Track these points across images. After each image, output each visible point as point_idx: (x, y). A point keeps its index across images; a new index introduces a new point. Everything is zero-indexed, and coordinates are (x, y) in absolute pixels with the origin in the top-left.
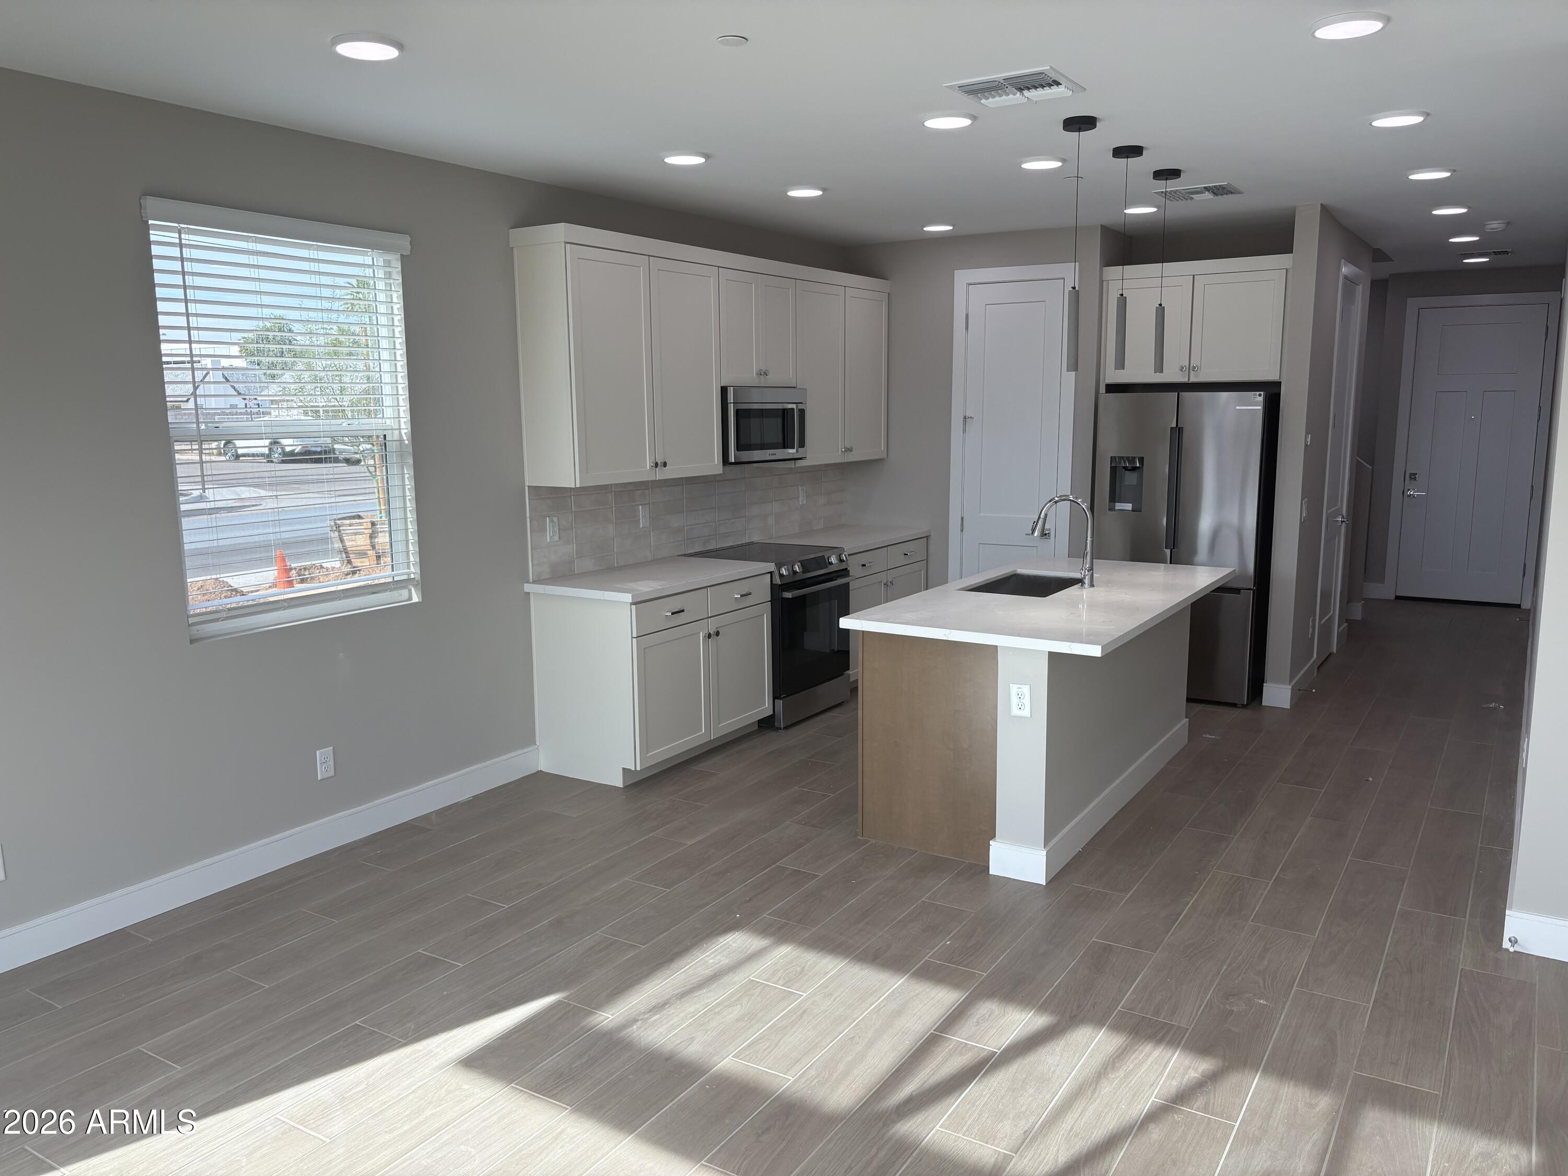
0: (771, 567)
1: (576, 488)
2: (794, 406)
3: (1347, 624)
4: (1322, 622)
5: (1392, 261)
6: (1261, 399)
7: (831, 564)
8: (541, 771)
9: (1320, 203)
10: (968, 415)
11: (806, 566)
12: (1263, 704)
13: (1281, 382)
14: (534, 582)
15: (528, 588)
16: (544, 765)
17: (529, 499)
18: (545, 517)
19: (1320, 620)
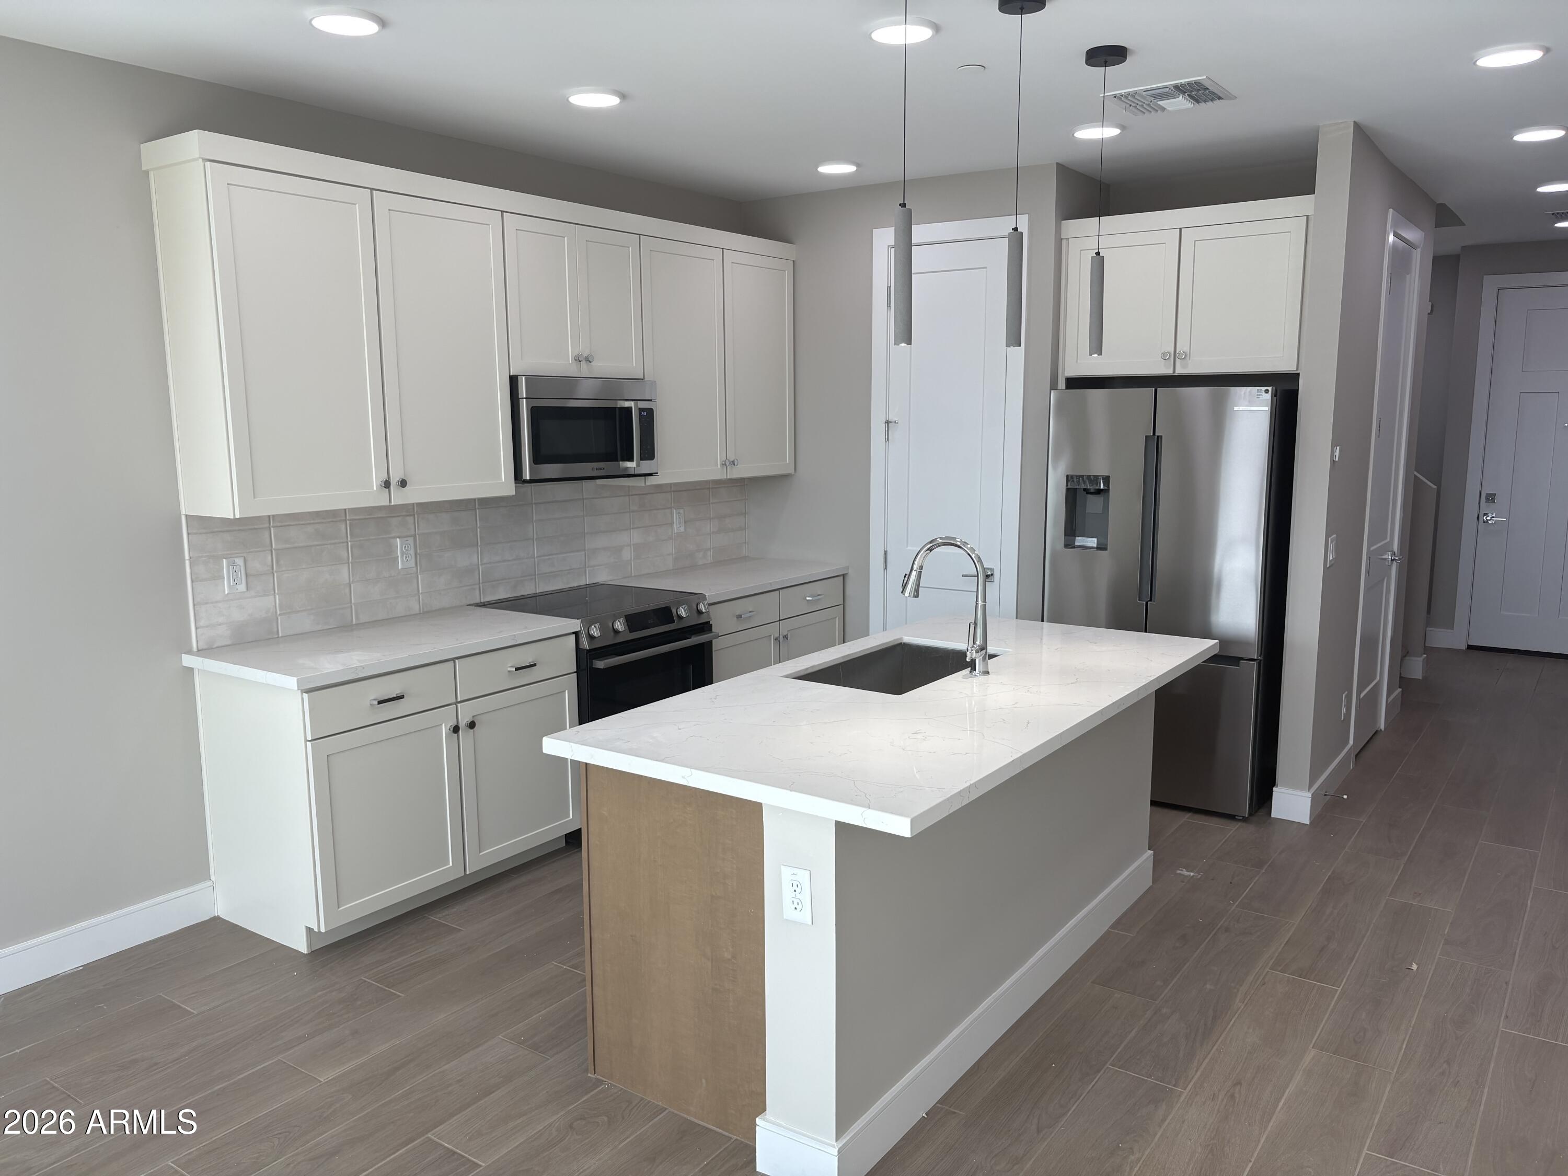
0: (575, 625)
1: (235, 519)
2: (632, 404)
3: (1401, 689)
4: (1362, 696)
5: (1464, 224)
6: (1268, 397)
7: (680, 617)
8: (216, 919)
9: (1353, 120)
10: (892, 418)
11: (633, 621)
12: (1272, 816)
13: (1299, 373)
14: (201, 652)
15: (188, 660)
16: (222, 911)
17: (188, 534)
18: (218, 559)
19: (1359, 692)
